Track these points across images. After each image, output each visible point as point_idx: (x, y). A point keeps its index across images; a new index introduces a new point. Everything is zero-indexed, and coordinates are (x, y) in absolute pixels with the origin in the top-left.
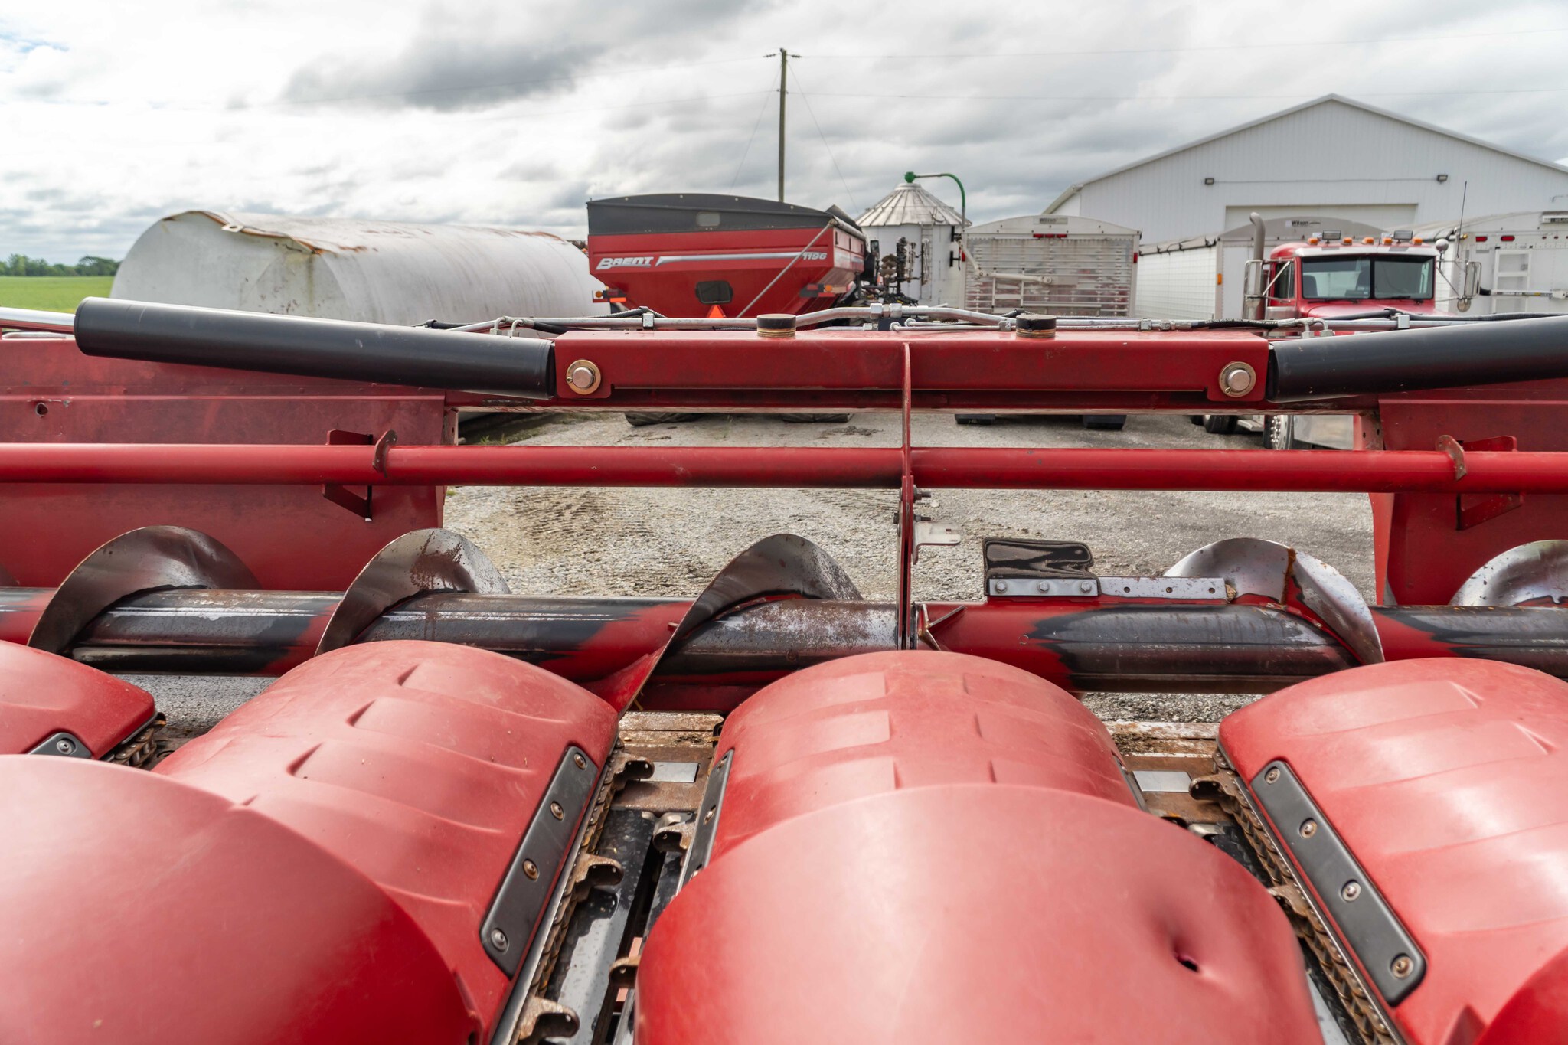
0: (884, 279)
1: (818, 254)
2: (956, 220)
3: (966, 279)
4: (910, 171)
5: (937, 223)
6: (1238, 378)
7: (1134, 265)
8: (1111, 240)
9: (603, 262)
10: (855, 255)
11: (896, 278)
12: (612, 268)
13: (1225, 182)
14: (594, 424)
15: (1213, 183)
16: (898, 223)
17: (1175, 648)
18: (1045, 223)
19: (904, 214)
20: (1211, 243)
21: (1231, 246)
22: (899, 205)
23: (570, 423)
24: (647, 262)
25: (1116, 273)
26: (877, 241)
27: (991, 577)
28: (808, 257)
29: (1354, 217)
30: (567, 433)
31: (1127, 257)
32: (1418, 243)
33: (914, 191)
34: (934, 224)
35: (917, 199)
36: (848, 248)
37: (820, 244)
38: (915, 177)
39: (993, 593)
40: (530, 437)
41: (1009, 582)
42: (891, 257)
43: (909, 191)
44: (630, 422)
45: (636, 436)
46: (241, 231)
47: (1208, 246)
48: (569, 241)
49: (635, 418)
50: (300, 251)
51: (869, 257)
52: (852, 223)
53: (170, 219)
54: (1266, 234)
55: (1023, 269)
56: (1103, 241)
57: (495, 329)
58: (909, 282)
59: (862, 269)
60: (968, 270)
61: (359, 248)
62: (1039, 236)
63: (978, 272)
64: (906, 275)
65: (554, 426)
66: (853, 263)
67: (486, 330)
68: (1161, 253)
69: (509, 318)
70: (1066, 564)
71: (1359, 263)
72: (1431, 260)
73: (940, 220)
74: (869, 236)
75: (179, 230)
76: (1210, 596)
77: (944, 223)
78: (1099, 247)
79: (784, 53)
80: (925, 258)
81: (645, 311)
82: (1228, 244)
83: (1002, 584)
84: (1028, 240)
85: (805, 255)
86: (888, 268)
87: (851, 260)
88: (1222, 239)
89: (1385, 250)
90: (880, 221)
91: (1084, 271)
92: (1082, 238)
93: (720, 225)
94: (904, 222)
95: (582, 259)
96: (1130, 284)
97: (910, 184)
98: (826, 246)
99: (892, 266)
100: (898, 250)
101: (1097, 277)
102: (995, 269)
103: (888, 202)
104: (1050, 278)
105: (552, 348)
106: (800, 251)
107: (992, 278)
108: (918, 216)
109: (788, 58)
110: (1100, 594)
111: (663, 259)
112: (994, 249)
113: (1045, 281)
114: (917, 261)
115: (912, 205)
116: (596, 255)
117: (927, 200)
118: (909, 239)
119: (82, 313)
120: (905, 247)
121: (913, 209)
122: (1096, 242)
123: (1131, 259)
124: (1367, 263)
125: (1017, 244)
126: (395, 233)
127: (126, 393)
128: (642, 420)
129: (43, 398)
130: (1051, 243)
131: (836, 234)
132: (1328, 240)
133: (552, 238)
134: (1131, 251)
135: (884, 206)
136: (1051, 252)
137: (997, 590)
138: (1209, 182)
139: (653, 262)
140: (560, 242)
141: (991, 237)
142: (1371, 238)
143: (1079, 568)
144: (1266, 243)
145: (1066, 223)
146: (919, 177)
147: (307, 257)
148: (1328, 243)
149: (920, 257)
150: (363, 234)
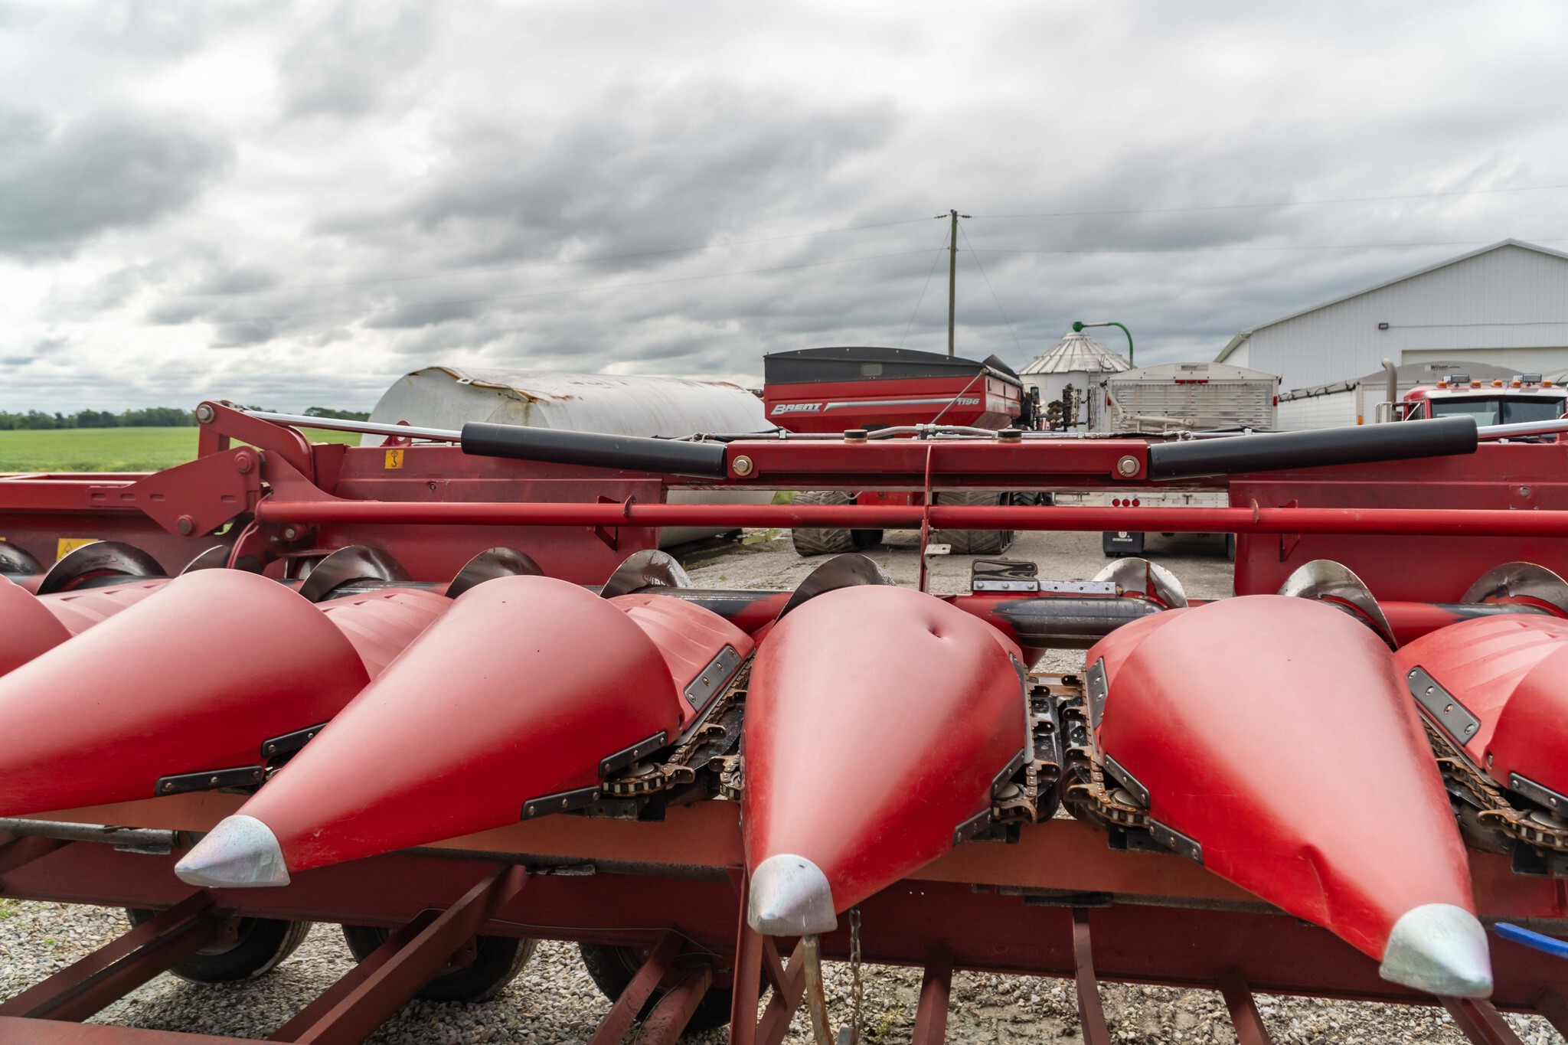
0: (1050, 424)
1: (971, 400)
2: (1125, 367)
3: (1112, 421)
4: (1077, 321)
5: (1104, 370)
6: (1128, 465)
7: (1274, 408)
8: (1251, 385)
9: (777, 408)
10: (1011, 401)
11: (1062, 422)
12: (785, 413)
13: (1400, 327)
14: (766, 555)
15: (1387, 328)
16: (1066, 371)
17: (1079, 619)
18: (1186, 370)
19: (1071, 362)
20: (1351, 386)
21: (1371, 390)
22: (1067, 353)
23: (745, 554)
24: (816, 408)
25: (1256, 416)
26: (1037, 388)
27: (975, 580)
28: (962, 402)
29: (1494, 361)
30: (742, 561)
31: (1267, 400)
32: (1548, 385)
33: (1082, 339)
34: (1102, 371)
35: (1085, 347)
36: (1002, 395)
37: (974, 390)
38: (1084, 326)
39: (975, 588)
40: (709, 565)
41: (985, 582)
42: (1057, 403)
43: (1076, 340)
44: (799, 553)
45: (804, 564)
46: (471, 384)
47: (1349, 389)
48: (749, 390)
49: (803, 549)
50: (519, 400)
51: (1028, 401)
52: (1010, 372)
53: (414, 374)
54: (1398, 377)
55: (1166, 412)
56: (1243, 385)
57: (693, 439)
58: (1075, 427)
59: (1019, 413)
60: (1114, 413)
61: (567, 397)
62: (1181, 382)
63: (1122, 415)
64: (1073, 420)
65: (730, 556)
66: (1010, 409)
67: (688, 440)
68: (1311, 396)
69: (701, 433)
70: (1021, 573)
71: (1488, 404)
72: (1562, 401)
73: (1107, 367)
74: (1027, 385)
75: (420, 383)
76: (1106, 592)
77: (1112, 370)
78: (1239, 391)
79: (954, 214)
80: (1091, 404)
81: (782, 429)
82: (1368, 387)
83: (980, 584)
84: (1170, 385)
85: (959, 400)
86: (1055, 414)
87: (1005, 405)
88: (1361, 383)
89: (1515, 392)
90: (1048, 369)
91: (1225, 413)
92: (1223, 383)
93: (883, 374)
94: (1072, 369)
95: (759, 405)
96: (1271, 425)
97: (1077, 333)
98: (979, 392)
99: (1058, 412)
100: (1064, 396)
101: (1239, 419)
102: (1139, 412)
103: (1055, 351)
104: (1191, 420)
105: (725, 450)
106: (955, 397)
107: (1137, 420)
108: (1085, 364)
109: (959, 219)
110: (1039, 590)
111: (830, 405)
112: (1138, 394)
113: (1187, 423)
114: (1083, 408)
115: (1080, 353)
116: (771, 402)
117: (1094, 348)
118: (1075, 386)
119: (466, 430)
120: (1072, 393)
121: (1081, 356)
122: (1236, 387)
123: (1271, 402)
124: (1496, 404)
125: (1160, 389)
126: (597, 384)
127: (480, 477)
128: (810, 551)
129: (433, 480)
130: (1193, 388)
131: (989, 381)
132: (1457, 383)
133: (733, 387)
134: (1270, 394)
135: (1052, 354)
136: (1193, 396)
137: (978, 587)
138: (1383, 327)
139: (821, 408)
140: (741, 391)
141: (1135, 383)
142: (1500, 381)
143: (1028, 575)
144: (1398, 387)
145: (1207, 370)
146: (1086, 326)
147: (525, 405)
148: (1457, 386)
149: (1087, 403)
150: (570, 385)
